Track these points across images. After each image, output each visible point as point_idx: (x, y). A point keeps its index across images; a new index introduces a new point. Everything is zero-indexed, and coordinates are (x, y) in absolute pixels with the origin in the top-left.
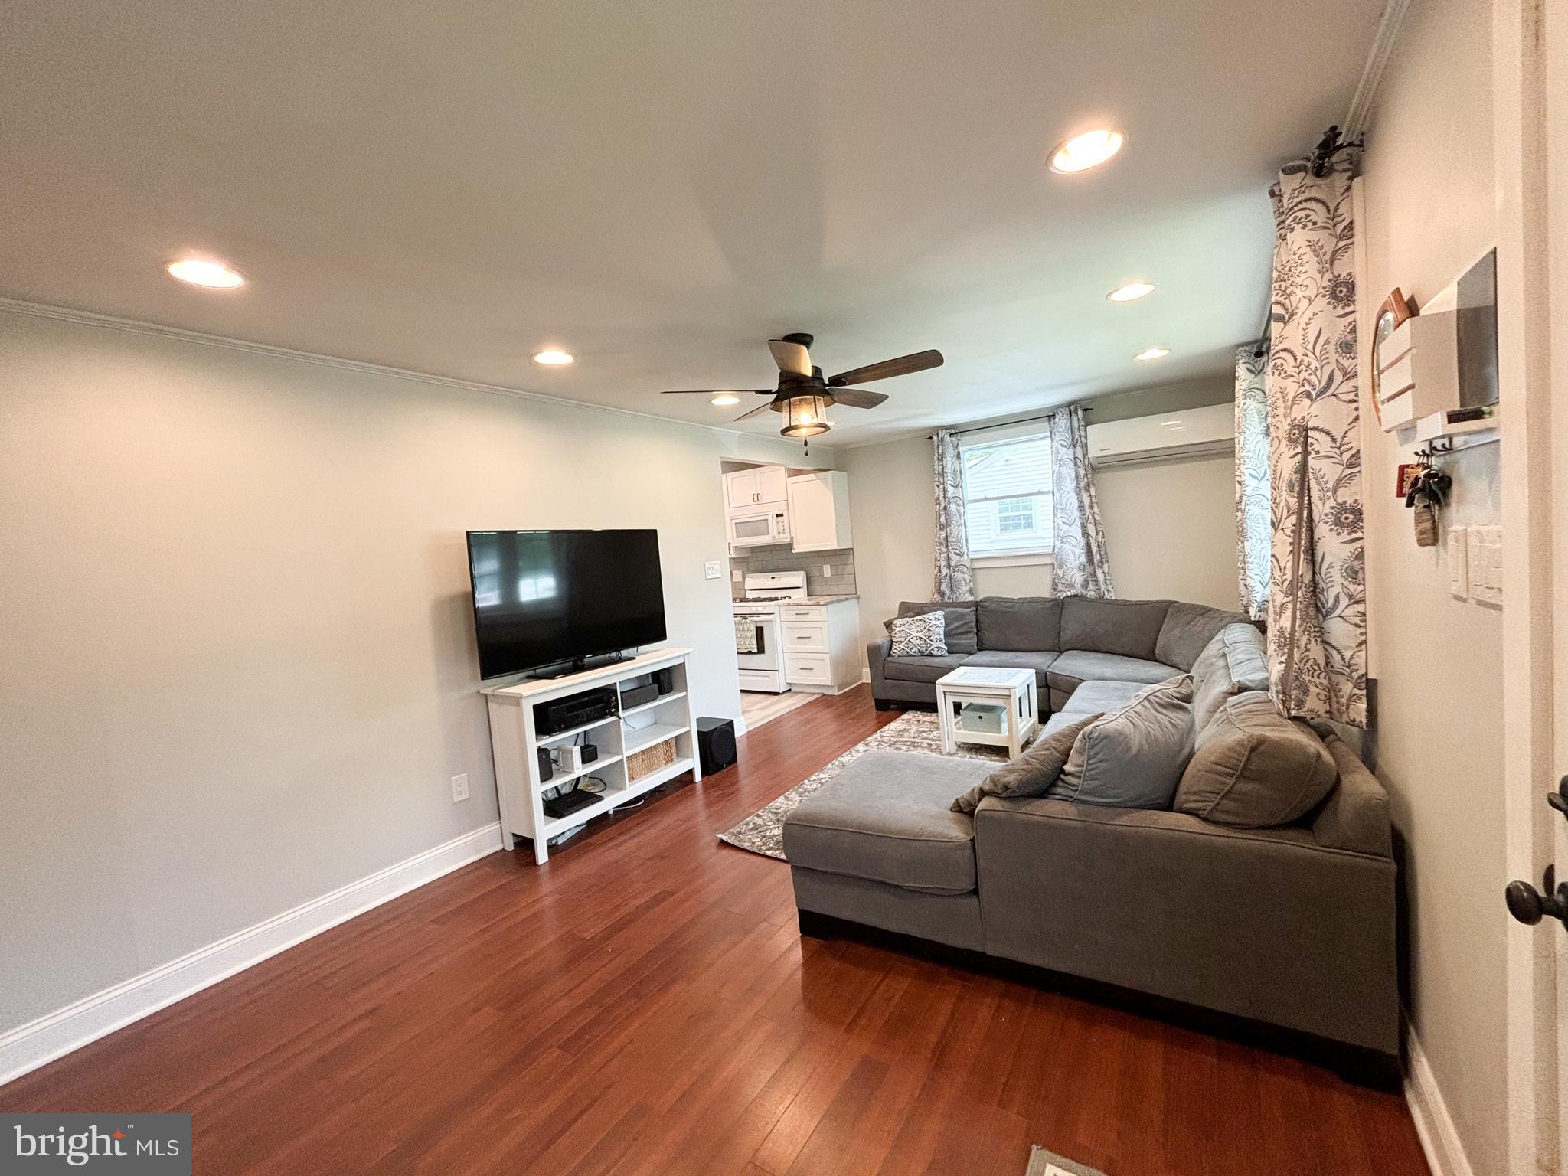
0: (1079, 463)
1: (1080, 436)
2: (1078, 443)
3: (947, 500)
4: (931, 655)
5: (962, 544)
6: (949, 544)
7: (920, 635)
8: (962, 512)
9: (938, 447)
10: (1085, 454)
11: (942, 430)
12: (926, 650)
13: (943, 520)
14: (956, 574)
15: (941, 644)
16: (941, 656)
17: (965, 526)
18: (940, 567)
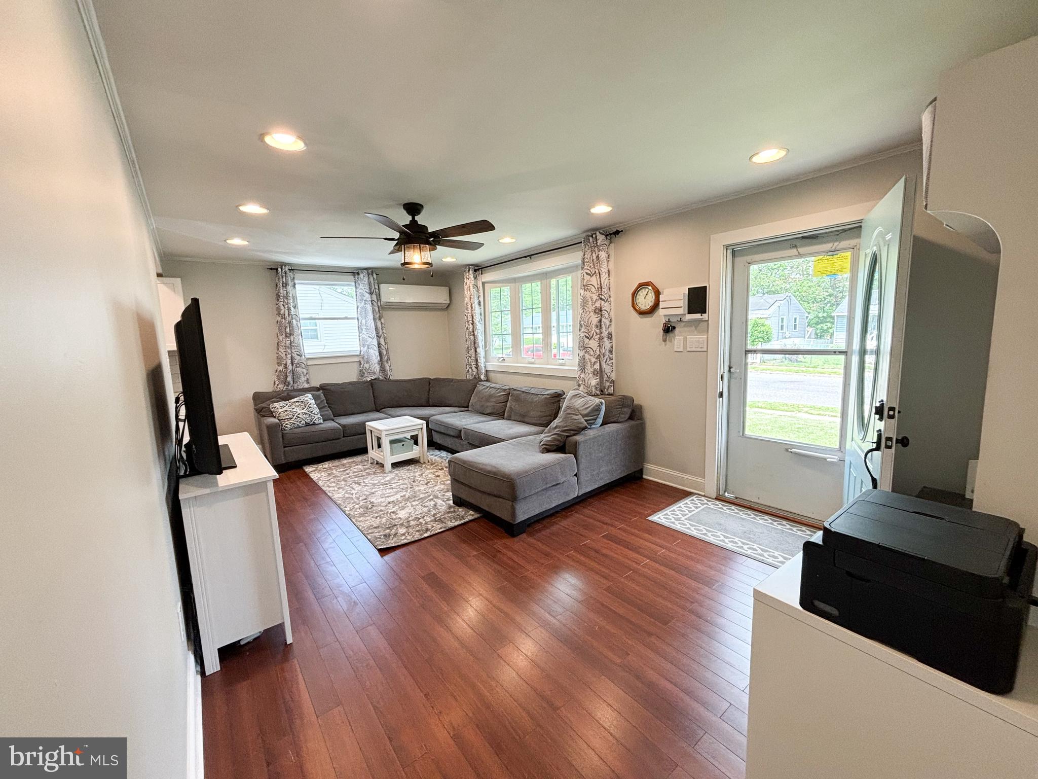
0: (375, 304)
1: (375, 289)
2: (375, 293)
3: (290, 316)
4: (314, 424)
5: (301, 348)
6: (293, 348)
7: (304, 411)
8: (299, 326)
9: (282, 278)
10: (379, 299)
11: (285, 266)
12: (311, 421)
13: (288, 330)
14: (298, 369)
15: (319, 416)
16: (320, 424)
17: (302, 336)
18: (286, 364)
